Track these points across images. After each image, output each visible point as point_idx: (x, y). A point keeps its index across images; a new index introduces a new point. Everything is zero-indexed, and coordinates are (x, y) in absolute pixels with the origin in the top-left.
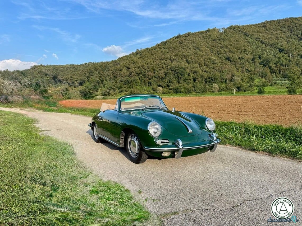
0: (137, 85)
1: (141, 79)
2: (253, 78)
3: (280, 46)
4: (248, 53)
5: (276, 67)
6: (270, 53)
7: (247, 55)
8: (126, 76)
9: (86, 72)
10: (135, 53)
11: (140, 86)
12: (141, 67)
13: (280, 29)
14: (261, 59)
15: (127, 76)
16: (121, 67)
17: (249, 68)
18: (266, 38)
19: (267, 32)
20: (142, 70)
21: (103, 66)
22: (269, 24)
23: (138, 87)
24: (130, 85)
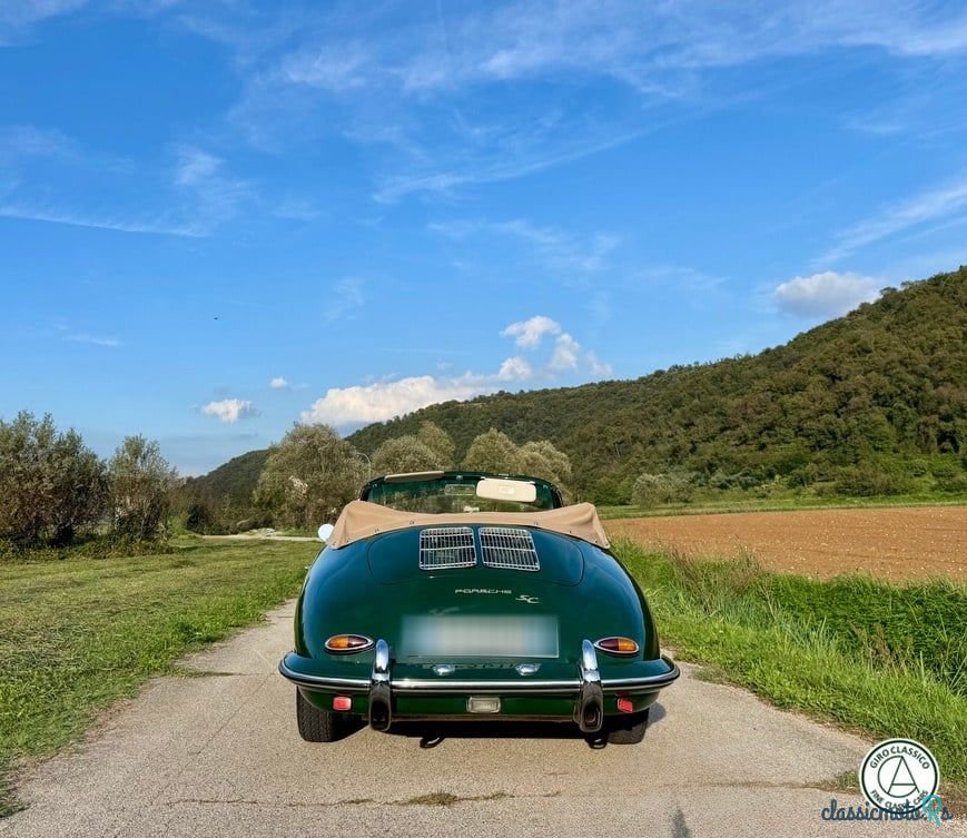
0: (877, 449)
1: (898, 420)
8: (822, 412)
9: (657, 405)
10: (877, 303)
11: (895, 451)
12: (898, 364)
15: (827, 412)
16: (801, 375)
20: (901, 380)
21: (727, 377)
23: (886, 459)
24: (845, 452)
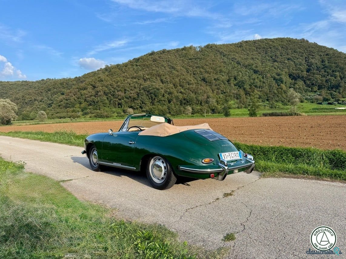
0: (104, 106)
1: (109, 99)
2: (228, 100)
3: (255, 67)
4: (223, 74)
5: (250, 89)
6: (245, 74)
7: (223, 76)
8: (91, 96)
9: (43, 90)
10: (104, 69)
11: (108, 107)
12: (109, 85)
13: (256, 50)
14: (236, 80)
15: (93, 96)
16: (86, 85)
17: (225, 90)
18: (242, 59)
19: (243, 53)
20: (110, 89)
21: (65, 84)
22: (245, 44)
23: (107, 109)
24: (97, 107)
